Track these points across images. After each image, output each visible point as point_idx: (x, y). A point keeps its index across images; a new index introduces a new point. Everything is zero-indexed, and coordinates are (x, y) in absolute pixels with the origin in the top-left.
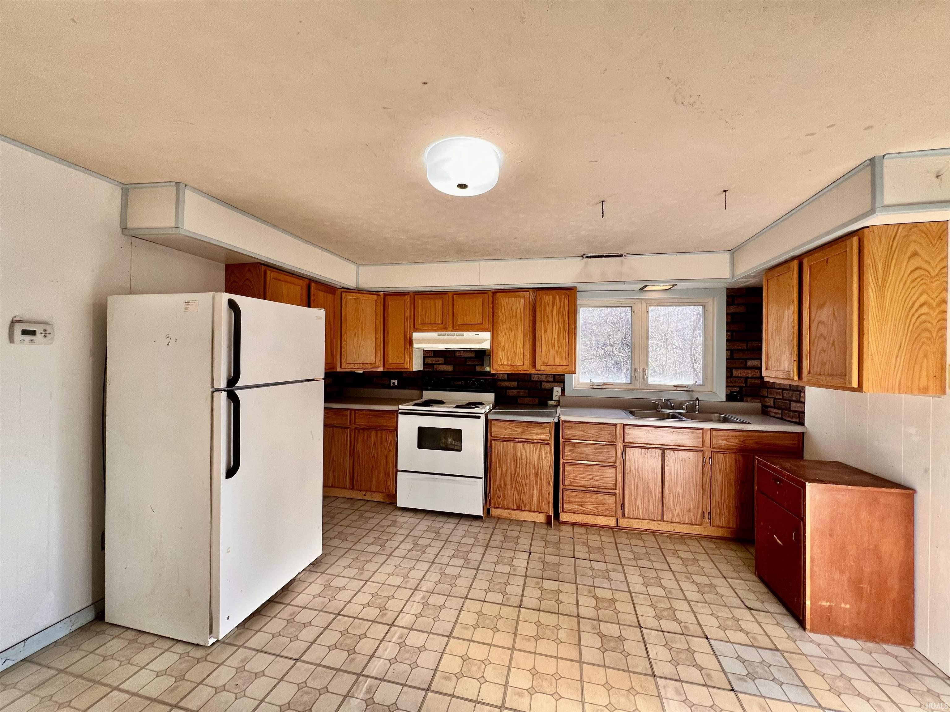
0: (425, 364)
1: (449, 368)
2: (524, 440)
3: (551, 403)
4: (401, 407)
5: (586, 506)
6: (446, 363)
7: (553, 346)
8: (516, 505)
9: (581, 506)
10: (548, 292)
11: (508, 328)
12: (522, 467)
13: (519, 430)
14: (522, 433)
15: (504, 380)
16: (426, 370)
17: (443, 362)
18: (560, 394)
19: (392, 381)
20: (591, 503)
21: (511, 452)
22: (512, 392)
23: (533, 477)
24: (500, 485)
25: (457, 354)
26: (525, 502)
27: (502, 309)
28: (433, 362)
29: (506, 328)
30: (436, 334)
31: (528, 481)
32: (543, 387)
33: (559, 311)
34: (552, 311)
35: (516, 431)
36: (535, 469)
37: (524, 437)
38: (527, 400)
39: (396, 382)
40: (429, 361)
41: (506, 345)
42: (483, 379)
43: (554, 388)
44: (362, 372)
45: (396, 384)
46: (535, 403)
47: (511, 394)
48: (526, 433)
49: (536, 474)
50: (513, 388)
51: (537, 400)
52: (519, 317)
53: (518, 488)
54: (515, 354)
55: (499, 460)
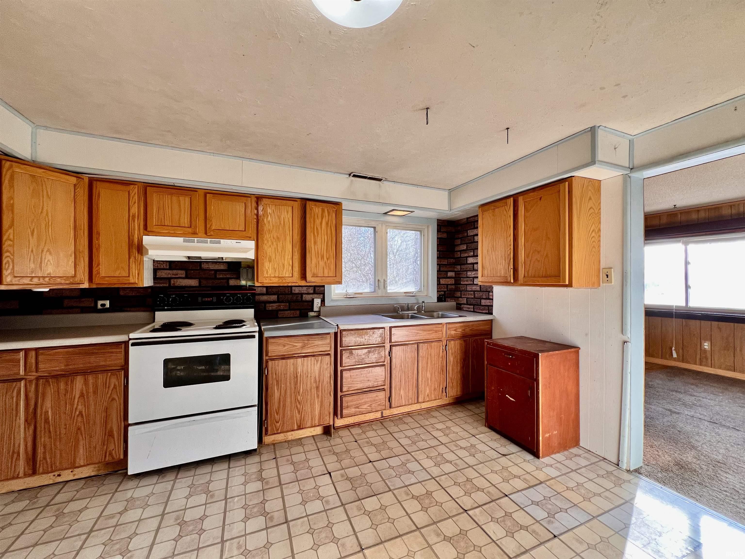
0: (155, 278)
1: (193, 283)
2: (304, 355)
3: (311, 314)
4: (132, 336)
6: (187, 277)
7: (322, 257)
8: (297, 424)
9: (358, 408)
10: (317, 203)
11: (275, 237)
12: (303, 383)
13: (299, 345)
14: (303, 347)
15: (263, 294)
16: (158, 285)
17: (184, 276)
18: (319, 305)
19: (100, 303)
20: (365, 403)
21: (291, 369)
22: (272, 306)
23: (314, 391)
25: (204, 266)
26: (306, 418)
27: (268, 216)
28: (170, 276)
29: (273, 238)
30: (181, 239)
31: (309, 397)
32: (304, 299)
33: (327, 224)
34: (321, 223)
35: (296, 346)
36: (316, 382)
37: (305, 352)
38: (288, 313)
39: (107, 303)
40: (162, 274)
41: (273, 257)
42: (239, 294)
43: (315, 300)
45: (108, 306)
46: (296, 316)
47: (270, 308)
48: (307, 347)
49: (317, 388)
50: (274, 302)
51: (298, 312)
52: (287, 227)
53: (299, 406)
54: (283, 265)
55: (277, 382)
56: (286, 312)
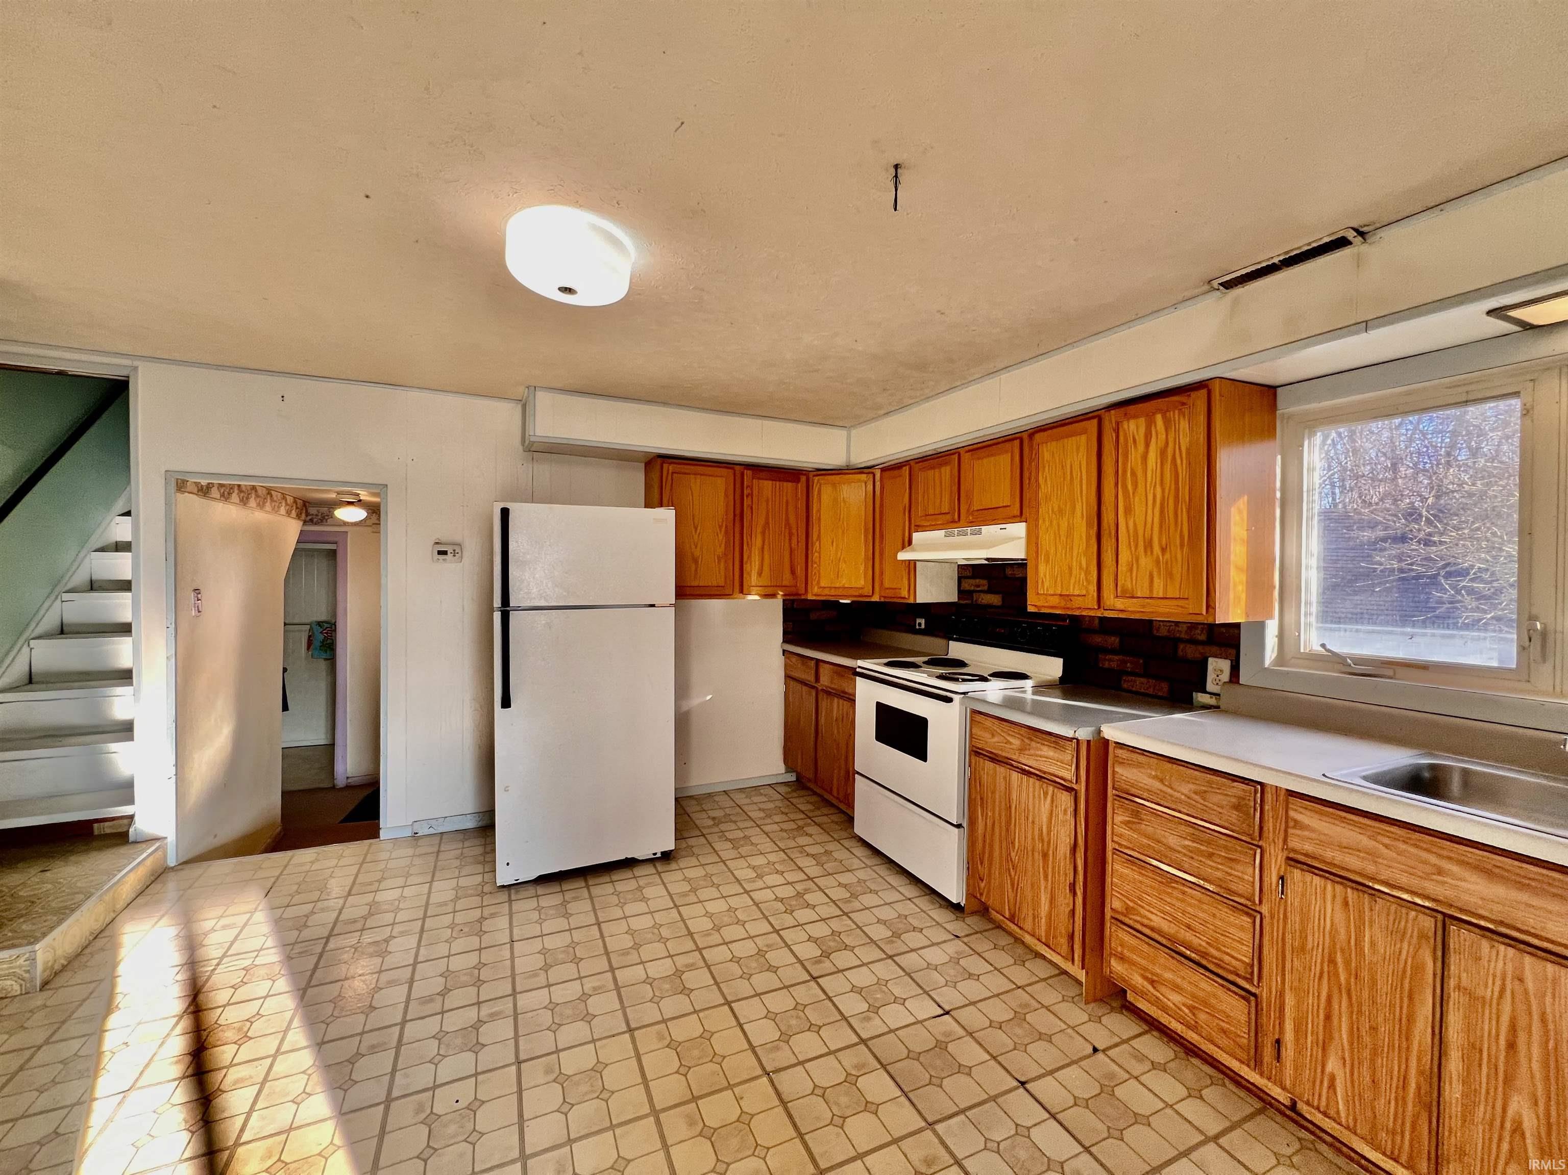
0: (961, 592)
1: (994, 599)
2: (1027, 768)
3: (1201, 698)
4: (860, 663)
5: (1163, 989)
6: (990, 591)
7: (1149, 545)
8: (1009, 909)
9: (1152, 982)
11: (1056, 509)
12: (1020, 828)
13: (1016, 742)
14: (1021, 750)
15: (1094, 632)
16: (962, 602)
17: (986, 588)
18: (1226, 677)
19: (918, 621)
21: (1001, 785)
22: (1110, 660)
23: (1038, 857)
24: (984, 853)
25: (1009, 572)
27: (1044, 467)
28: (972, 588)
29: (1053, 510)
30: (942, 533)
31: (1029, 867)
32: (1180, 653)
34: (1145, 457)
35: (1011, 743)
36: (1043, 841)
37: (1024, 761)
38: (1140, 683)
39: (923, 621)
40: (968, 585)
41: (1052, 551)
42: (1055, 626)
43: (1210, 660)
44: (848, 601)
45: (923, 626)
46: (1160, 694)
47: (1106, 665)
48: (1027, 752)
49: (1045, 856)
50: (1113, 652)
51: (1165, 686)
52: (1076, 482)
53: (1013, 873)
54: (1070, 569)
55: (982, 799)
56: (1139, 680)
